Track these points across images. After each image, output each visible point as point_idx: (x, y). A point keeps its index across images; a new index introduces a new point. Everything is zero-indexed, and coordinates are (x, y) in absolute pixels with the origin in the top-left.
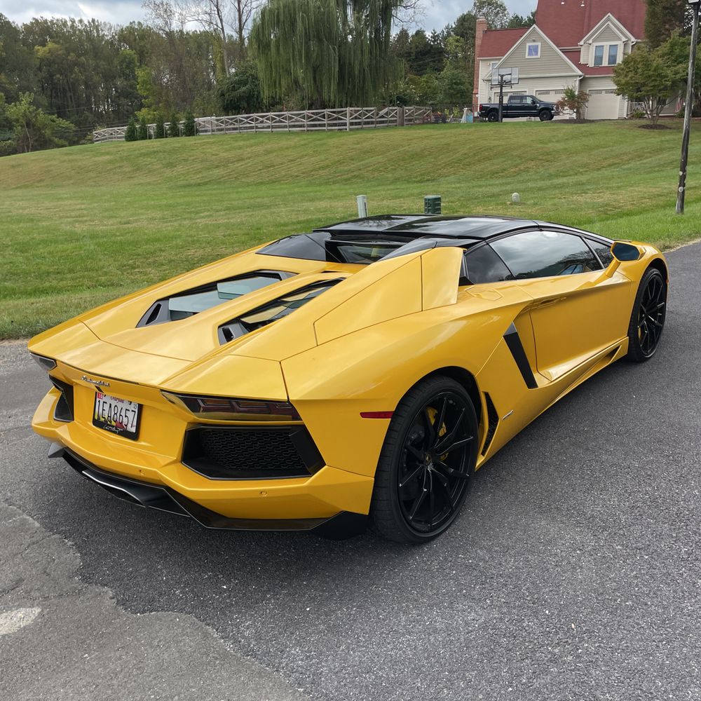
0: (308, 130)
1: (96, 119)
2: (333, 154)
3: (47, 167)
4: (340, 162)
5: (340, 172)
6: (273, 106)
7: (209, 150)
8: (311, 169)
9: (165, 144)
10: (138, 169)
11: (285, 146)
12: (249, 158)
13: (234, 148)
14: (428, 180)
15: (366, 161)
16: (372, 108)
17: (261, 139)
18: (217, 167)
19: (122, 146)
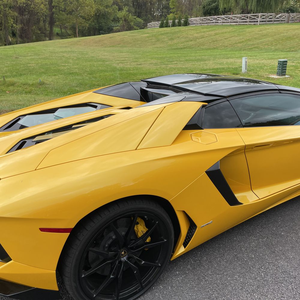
0: (239, 24)
1: (152, 18)
2: (246, 36)
3: (123, 38)
4: (249, 40)
5: (248, 45)
6: (226, 12)
7: (190, 33)
8: (234, 43)
9: (172, 30)
10: (158, 40)
11: (224, 32)
12: (207, 37)
13: (201, 32)
14: (292, 51)
15: (263, 40)
16: (273, 14)
17: (214, 28)
18: (191, 41)
19: (154, 30)
